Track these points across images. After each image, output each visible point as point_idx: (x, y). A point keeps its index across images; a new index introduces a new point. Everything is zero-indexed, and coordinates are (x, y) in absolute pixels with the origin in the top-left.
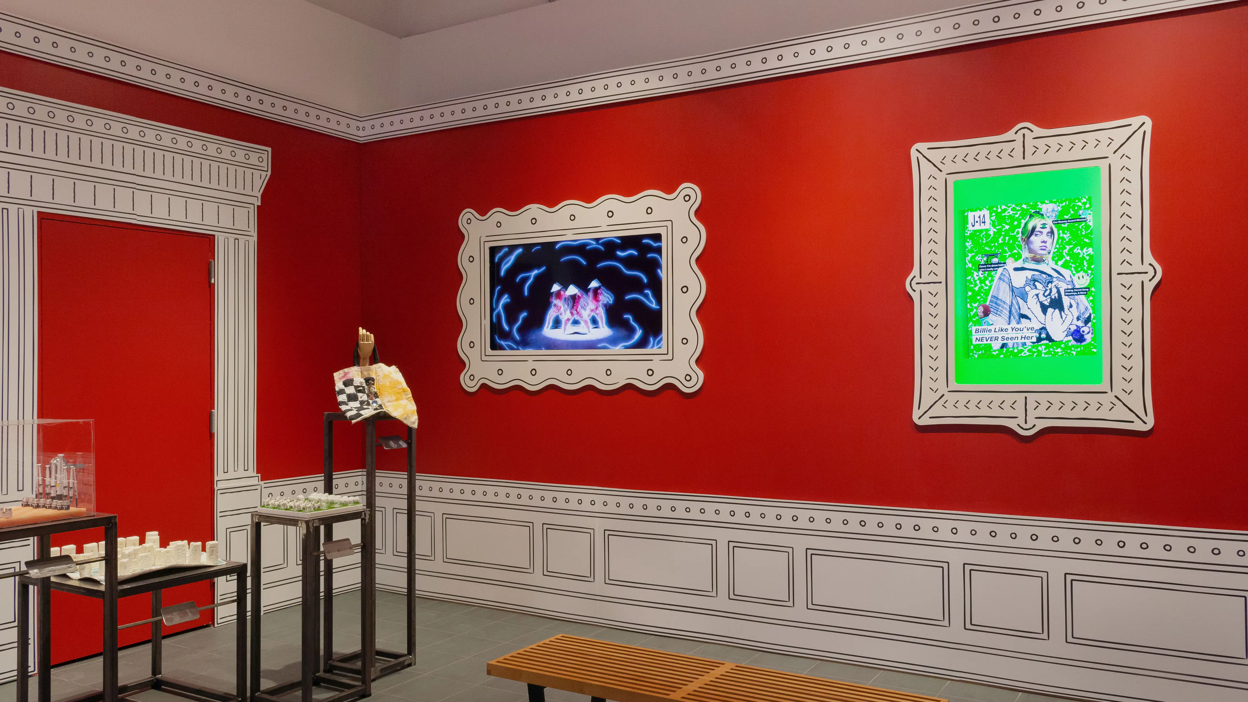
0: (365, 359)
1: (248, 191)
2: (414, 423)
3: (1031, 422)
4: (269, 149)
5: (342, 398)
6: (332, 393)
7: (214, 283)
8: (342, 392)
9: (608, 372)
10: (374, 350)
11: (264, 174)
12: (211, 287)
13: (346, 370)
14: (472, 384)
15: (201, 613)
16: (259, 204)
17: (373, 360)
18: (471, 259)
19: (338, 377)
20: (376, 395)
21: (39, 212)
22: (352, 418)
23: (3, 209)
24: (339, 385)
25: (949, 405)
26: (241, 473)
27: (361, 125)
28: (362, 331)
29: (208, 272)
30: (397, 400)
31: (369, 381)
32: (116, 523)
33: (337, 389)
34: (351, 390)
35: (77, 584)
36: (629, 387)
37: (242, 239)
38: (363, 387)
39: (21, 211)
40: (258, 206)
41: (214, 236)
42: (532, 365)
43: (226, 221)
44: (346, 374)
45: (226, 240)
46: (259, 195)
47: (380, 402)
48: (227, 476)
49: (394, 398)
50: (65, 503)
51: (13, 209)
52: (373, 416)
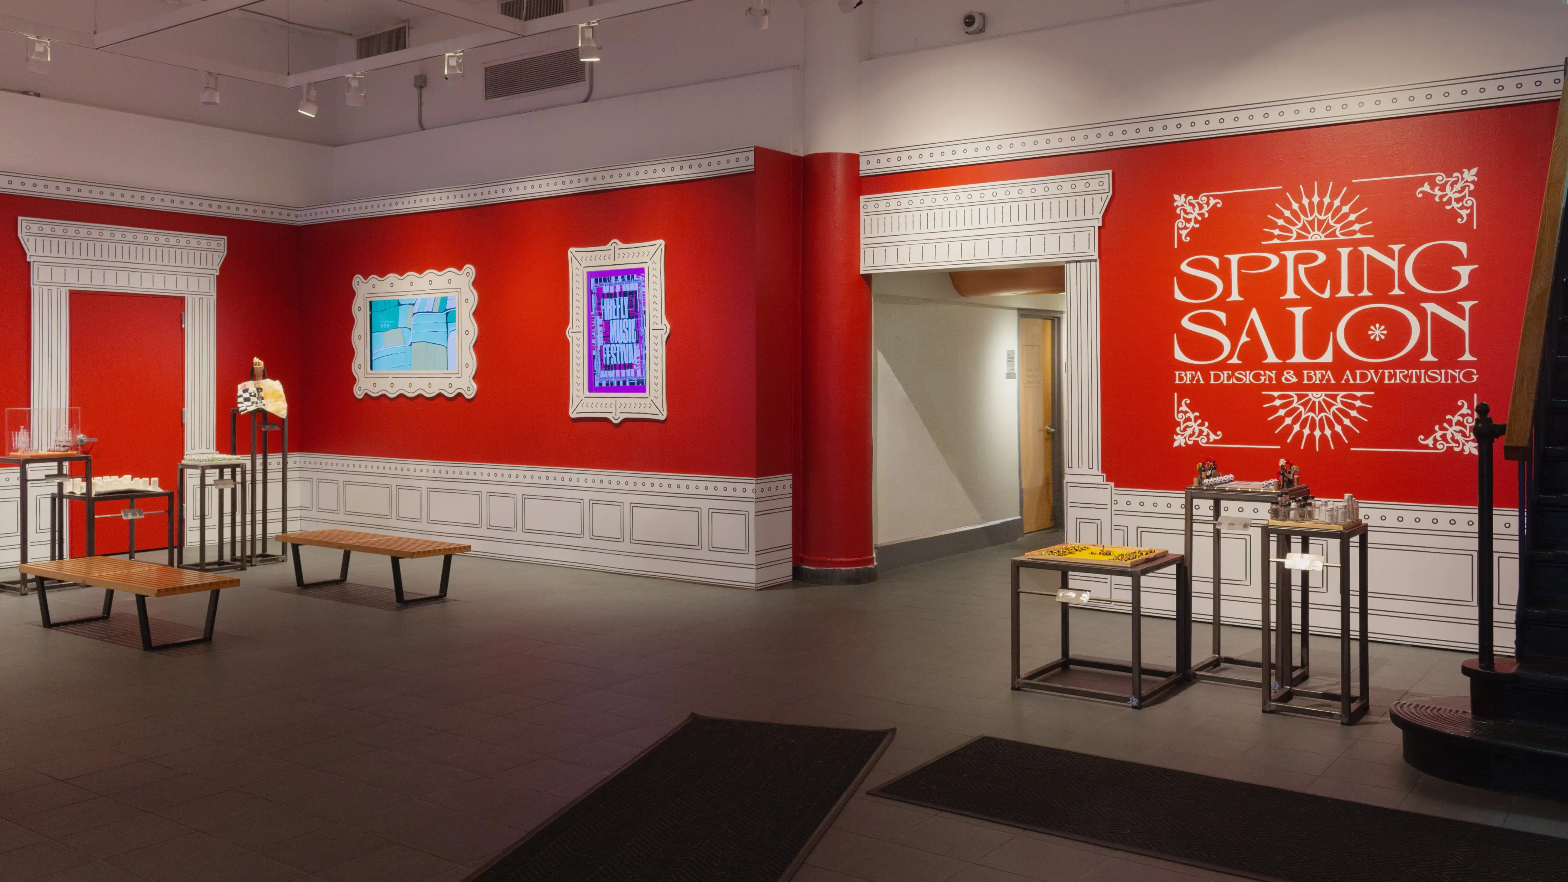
0: (259, 376)
1: (210, 266)
2: (283, 415)
3: (618, 415)
4: (225, 238)
5: (240, 400)
6: (235, 397)
7: (185, 328)
8: (241, 396)
9: (430, 385)
10: (264, 371)
11: (221, 254)
12: (182, 330)
13: (245, 383)
14: (360, 393)
15: (145, 515)
16: (218, 274)
17: (264, 377)
18: (359, 309)
19: (240, 387)
20: (262, 398)
21: (70, 290)
22: (242, 411)
23: (48, 290)
24: (240, 392)
25: (585, 405)
26: (204, 450)
27: (299, 213)
28: (256, 360)
29: (180, 320)
30: (276, 401)
31: (259, 390)
32: (90, 460)
33: (238, 394)
34: (246, 395)
35: (79, 496)
36: (440, 395)
37: (205, 298)
38: (255, 394)
39: (59, 290)
40: (217, 276)
41: (185, 297)
42: (391, 380)
43: (193, 287)
44: (245, 386)
45: (193, 299)
46: (218, 268)
47: (264, 403)
48: (194, 452)
49: (273, 400)
50: (66, 448)
51: (54, 289)
52: (254, 410)
